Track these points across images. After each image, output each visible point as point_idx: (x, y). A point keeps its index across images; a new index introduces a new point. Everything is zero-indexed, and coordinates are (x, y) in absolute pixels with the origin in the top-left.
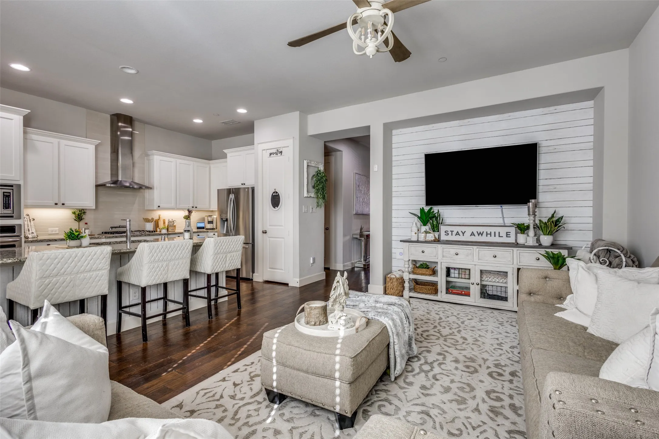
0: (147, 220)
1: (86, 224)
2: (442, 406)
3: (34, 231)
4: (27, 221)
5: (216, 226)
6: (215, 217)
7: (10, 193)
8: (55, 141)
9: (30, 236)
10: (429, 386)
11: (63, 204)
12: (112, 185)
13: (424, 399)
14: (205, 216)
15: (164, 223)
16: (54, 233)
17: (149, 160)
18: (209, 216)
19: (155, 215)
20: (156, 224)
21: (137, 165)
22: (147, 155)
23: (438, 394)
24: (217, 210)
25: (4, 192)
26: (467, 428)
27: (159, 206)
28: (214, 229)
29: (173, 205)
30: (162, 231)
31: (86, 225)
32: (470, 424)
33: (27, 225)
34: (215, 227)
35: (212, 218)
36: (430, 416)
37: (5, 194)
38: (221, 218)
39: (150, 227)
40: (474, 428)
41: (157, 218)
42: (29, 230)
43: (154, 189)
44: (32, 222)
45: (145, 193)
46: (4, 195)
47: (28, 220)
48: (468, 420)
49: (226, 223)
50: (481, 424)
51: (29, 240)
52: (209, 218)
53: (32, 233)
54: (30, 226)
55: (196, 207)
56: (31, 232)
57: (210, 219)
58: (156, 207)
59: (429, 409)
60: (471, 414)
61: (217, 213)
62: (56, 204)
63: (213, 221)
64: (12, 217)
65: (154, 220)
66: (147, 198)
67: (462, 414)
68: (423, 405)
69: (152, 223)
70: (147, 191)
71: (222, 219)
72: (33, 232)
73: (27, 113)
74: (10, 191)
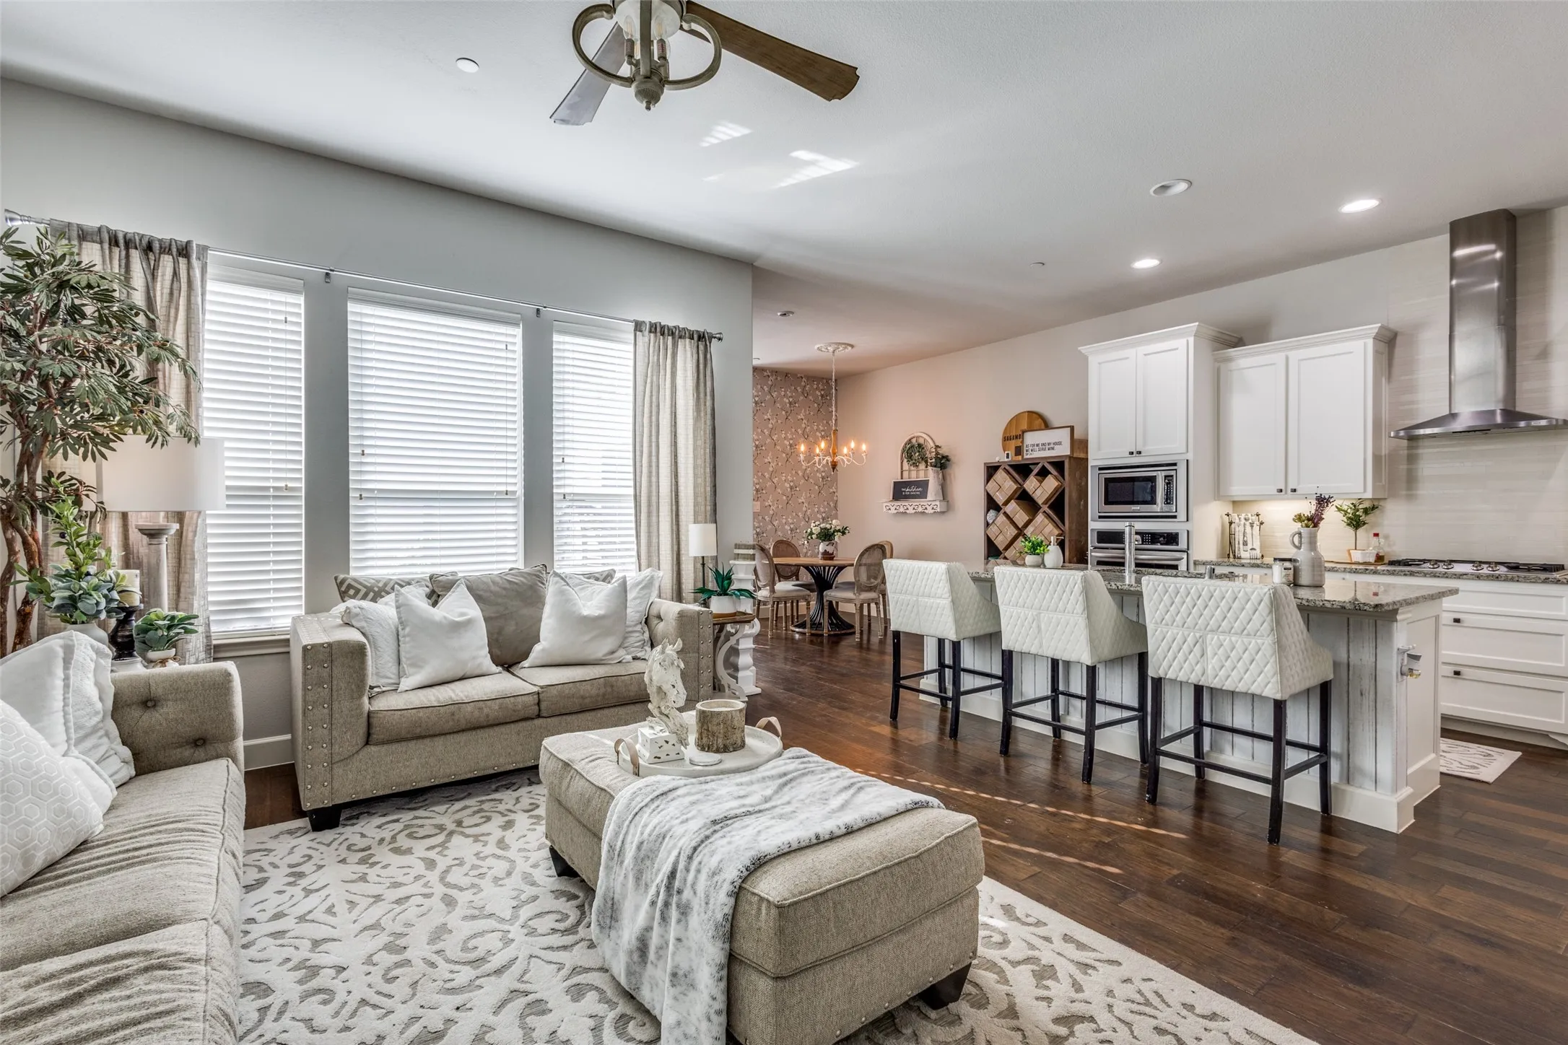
1: (1376, 535)
2: (458, 999)
3: (1257, 545)
7: (1173, 476)
8: (1279, 357)
9: (1244, 555)
10: (532, 1020)
11: (1294, 490)
13: (507, 981)
23: (492, 1020)
26: (379, 993)
31: (1375, 539)
32: (375, 1006)
33: (1242, 534)
36: (464, 963)
37: (1167, 478)
40: (363, 1002)
42: (1245, 543)
44: (1257, 528)
48: (384, 1011)
50: (350, 1023)
51: (1243, 561)
53: (1253, 548)
54: (1249, 536)
56: (1250, 546)
59: (479, 972)
60: (383, 1026)
62: (1281, 491)
64: (1175, 517)
67: (403, 1013)
68: (498, 972)
72: (1255, 546)
73: (1195, 329)
74: (1173, 473)
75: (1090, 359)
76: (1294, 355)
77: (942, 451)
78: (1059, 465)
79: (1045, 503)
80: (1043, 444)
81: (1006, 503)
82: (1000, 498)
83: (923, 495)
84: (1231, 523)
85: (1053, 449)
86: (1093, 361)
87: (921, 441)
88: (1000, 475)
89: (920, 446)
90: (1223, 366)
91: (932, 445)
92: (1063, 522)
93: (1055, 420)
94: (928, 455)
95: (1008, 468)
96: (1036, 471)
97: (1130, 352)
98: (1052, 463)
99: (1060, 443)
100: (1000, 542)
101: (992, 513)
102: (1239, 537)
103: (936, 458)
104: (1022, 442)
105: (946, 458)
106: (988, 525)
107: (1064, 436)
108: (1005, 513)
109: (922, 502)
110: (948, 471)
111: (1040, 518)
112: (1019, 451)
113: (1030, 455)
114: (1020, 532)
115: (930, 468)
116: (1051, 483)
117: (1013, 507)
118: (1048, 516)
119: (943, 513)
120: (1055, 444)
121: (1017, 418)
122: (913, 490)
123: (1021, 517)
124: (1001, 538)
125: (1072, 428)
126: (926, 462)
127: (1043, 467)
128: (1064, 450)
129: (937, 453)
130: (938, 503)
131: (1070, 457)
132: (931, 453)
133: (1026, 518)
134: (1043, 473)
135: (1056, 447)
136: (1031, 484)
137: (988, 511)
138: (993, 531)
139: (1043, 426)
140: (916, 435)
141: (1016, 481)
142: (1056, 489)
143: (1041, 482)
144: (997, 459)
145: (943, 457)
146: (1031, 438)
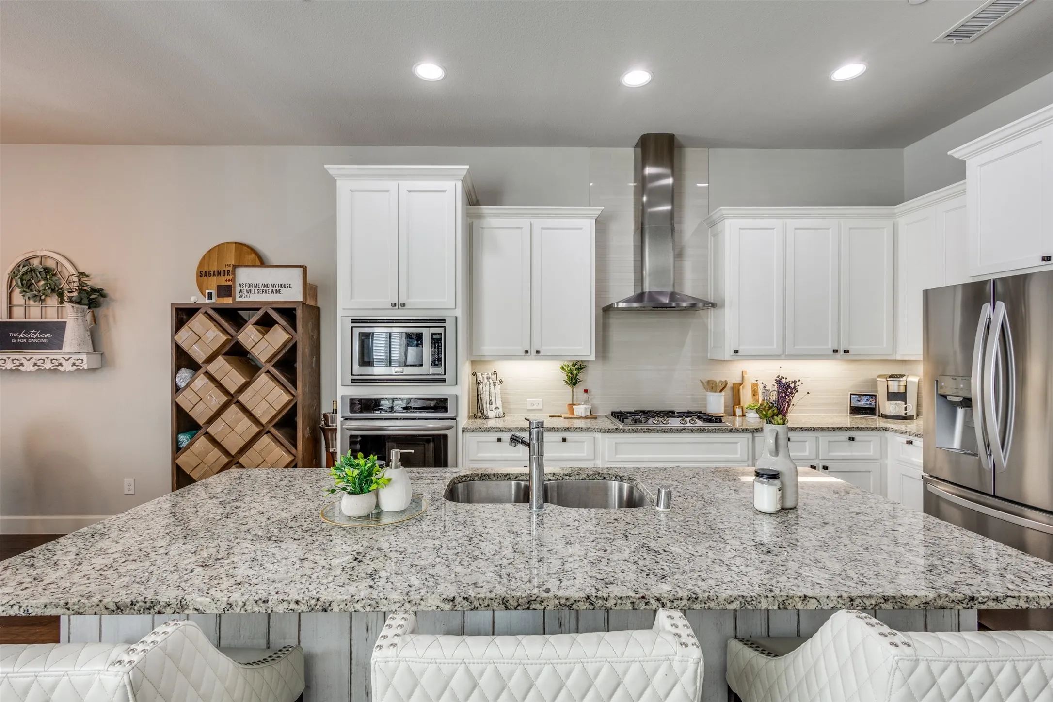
0: (712, 386)
1: (586, 391)
3: (499, 404)
4: (488, 386)
5: (918, 406)
6: (913, 379)
7: (440, 334)
8: (524, 222)
9: (492, 414)
11: (538, 352)
12: (635, 305)
14: (880, 376)
15: (755, 393)
16: (535, 407)
17: (715, 235)
18: (891, 376)
19: (732, 373)
20: (733, 395)
21: (691, 253)
22: (712, 224)
24: (921, 358)
25: (433, 334)
27: (736, 352)
28: (911, 418)
29: (775, 346)
30: (747, 415)
31: (586, 394)
33: (488, 393)
34: (912, 411)
35: (903, 384)
37: (435, 337)
38: (941, 392)
39: (716, 404)
41: (737, 379)
42: (491, 403)
43: (722, 306)
44: (498, 387)
45: (708, 319)
46: (433, 339)
47: (490, 384)
49: (960, 412)
52: (890, 383)
53: (497, 408)
54: (493, 395)
55: (846, 351)
56: (494, 406)
57: (894, 387)
58: (728, 354)
61: (920, 369)
62: (526, 352)
63: (905, 393)
64: (444, 380)
65: (729, 385)
66: (712, 330)
69: (723, 393)
70: (712, 312)
71: (945, 396)
72: (498, 406)
73: (465, 172)
74: (441, 330)
75: (339, 183)
76: (538, 223)
77: (95, 282)
78: (288, 313)
79: (269, 360)
80: (265, 285)
81: (210, 359)
82: (199, 353)
83: (56, 343)
84: (478, 383)
85: (278, 292)
86: (344, 187)
87: (50, 264)
88: (199, 322)
89: (47, 270)
90: (476, 222)
91: (72, 271)
92: (294, 383)
93: (272, 256)
94: (64, 285)
95: (211, 312)
96: (255, 319)
97: (391, 185)
98: (280, 311)
99: (288, 286)
100: (200, 414)
101: (184, 375)
102: (486, 398)
103: (81, 290)
104: (234, 280)
105: (101, 293)
106: (177, 389)
107: (294, 277)
108: (208, 375)
109: (53, 354)
110: (101, 311)
111: (263, 379)
112: (226, 291)
113: (242, 298)
114: (232, 399)
115: (67, 305)
116: (279, 336)
117: (221, 367)
118: (274, 378)
119: (94, 370)
120: (281, 286)
121: (219, 249)
122: (34, 336)
123: (233, 378)
124: (201, 407)
125: (304, 269)
126: (61, 295)
127: (266, 314)
128: (294, 295)
129: (81, 284)
130: (84, 357)
131: (303, 304)
132: (69, 282)
133: (241, 380)
134: (266, 323)
135: (283, 290)
136: (249, 336)
137: (178, 369)
138: (186, 400)
139: (258, 263)
140: (39, 253)
141: (224, 331)
142: (285, 345)
143: (264, 334)
144: (193, 299)
145: (94, 290)
146: (245, 276)
